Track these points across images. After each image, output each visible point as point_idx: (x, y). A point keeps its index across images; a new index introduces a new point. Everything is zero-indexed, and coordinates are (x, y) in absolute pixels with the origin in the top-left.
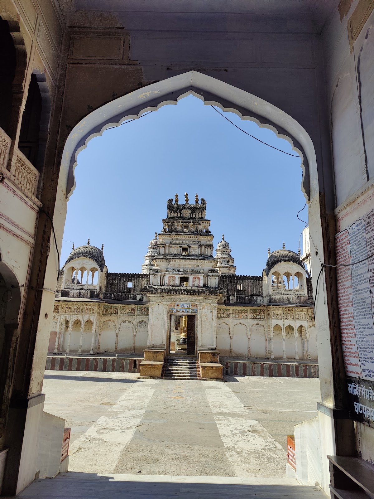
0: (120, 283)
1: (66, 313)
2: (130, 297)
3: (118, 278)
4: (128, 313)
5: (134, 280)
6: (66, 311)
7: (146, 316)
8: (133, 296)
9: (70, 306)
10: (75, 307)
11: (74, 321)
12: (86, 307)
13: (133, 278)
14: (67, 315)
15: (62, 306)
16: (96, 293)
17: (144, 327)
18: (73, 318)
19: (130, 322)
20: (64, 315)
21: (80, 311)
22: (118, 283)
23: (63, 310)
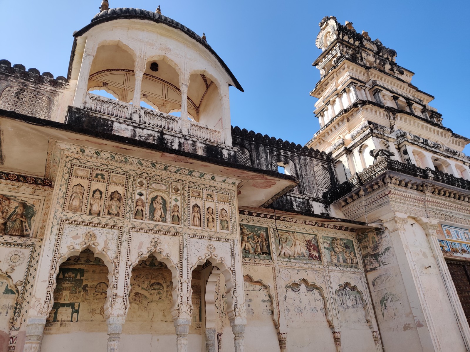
0: (258, 158)
1: (95, 220)
2: (294, 203)
3: (250, 144)
4: (301, 256)
5: (292, 159)
6: (95, 208)
7: (352, 270)
8: (303, 203)
9: (113, 188)
10: (141, 194)
11: (135, 260)
12: (193, 202)
13: (289, 153)
14: (98, 231)
15: (68, 182)
16: (229, 154)
17: (353, 306)
18: (134, 244)
19: (312, 287)
20: (83, 230)
21: (169, 217)
22: (251, 156)
23: (76, 203)
